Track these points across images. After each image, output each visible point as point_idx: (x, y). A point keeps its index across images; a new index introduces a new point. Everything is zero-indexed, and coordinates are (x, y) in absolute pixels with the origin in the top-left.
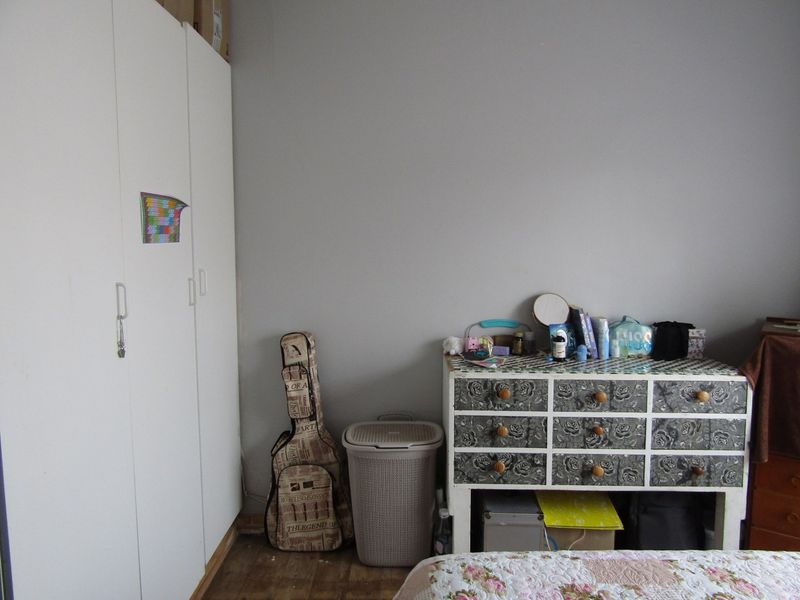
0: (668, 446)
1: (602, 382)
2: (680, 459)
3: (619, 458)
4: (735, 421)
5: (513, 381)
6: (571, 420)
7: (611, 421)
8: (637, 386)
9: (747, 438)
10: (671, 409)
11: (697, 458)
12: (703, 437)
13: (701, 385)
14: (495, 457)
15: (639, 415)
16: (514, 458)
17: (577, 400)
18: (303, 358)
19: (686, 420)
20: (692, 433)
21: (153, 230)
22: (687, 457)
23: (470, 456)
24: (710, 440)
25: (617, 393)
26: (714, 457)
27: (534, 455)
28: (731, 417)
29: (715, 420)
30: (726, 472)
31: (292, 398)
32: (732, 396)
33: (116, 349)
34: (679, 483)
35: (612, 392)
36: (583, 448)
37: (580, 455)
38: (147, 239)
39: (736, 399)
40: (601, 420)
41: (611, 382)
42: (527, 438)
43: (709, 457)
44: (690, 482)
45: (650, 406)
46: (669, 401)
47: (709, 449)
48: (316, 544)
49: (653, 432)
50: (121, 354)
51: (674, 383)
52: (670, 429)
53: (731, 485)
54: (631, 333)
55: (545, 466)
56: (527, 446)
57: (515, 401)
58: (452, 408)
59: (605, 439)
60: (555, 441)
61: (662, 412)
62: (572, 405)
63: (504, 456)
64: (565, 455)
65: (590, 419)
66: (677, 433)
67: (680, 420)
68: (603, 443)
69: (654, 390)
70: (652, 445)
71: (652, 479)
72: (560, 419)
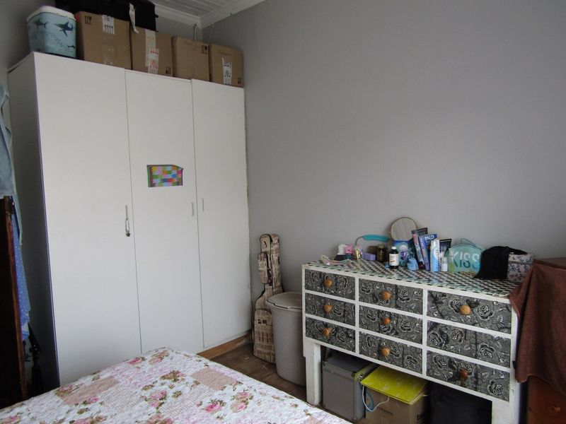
0: (440, 346)
1: (390, 285)
2: (451, 361)
3: (404, 347)
4: (499, 339)
5: (335, 275)
6: (371, 310)
7: (397, 316)
8: (415, 292)
9: (512, 358)
10: (442, 317)
11: (465, 363)
12: (470, 346)
13: (467, 300)
14: (326, 325)
15: (417, 316)
16: (337, 328)
17: (374, 295)
18: (268, 249)
19: (455, 328)
20: (460, 341)
21: (156, 181)
22: (456, 359)
23: (314, 321)
24: (477, 350)
25: (400, 295)
26: (480, 366)
27: (348, 329)
28: (496, 334)
29: (481, 333)
30: (492, 383)
31: (260, 271)
32: (496, 315)
33: (125, 232)
34: (450, 380)
35: (396, 294)
36: (379, 332)
37: (377, 337)
38: (152, 184)
39: (501, 318)
40: (390, 313)
41: (396, 286)
42: (344, 316)
43: (476, 365)
44: (460, 382)
45: (425, 310)
46: (440, 309)
47: (476, 358)
48: (267, 357)
49: (428, 332)
50: (128, 235)
51: (444, 295)
52: (442, 333)
53: (498, 396)
54: (462, 253)
55: (354, 339)
56: (344, 322)
57: (337, 289)
58: (303, 288)
59: (394, 329)
60: (360, 322)
61: (434, 316)
62: (370, 299)
63: (332, 325)
64: (367, 334)
65: (383, 311)
66: (448, 337)
67: (450, 327)
68: (392, 332)
69: (428, 297)
70: (427, 342)
71: (428, 370)
72: (364, 307)
